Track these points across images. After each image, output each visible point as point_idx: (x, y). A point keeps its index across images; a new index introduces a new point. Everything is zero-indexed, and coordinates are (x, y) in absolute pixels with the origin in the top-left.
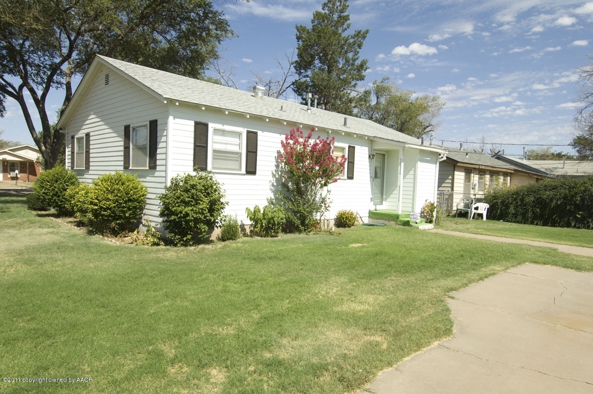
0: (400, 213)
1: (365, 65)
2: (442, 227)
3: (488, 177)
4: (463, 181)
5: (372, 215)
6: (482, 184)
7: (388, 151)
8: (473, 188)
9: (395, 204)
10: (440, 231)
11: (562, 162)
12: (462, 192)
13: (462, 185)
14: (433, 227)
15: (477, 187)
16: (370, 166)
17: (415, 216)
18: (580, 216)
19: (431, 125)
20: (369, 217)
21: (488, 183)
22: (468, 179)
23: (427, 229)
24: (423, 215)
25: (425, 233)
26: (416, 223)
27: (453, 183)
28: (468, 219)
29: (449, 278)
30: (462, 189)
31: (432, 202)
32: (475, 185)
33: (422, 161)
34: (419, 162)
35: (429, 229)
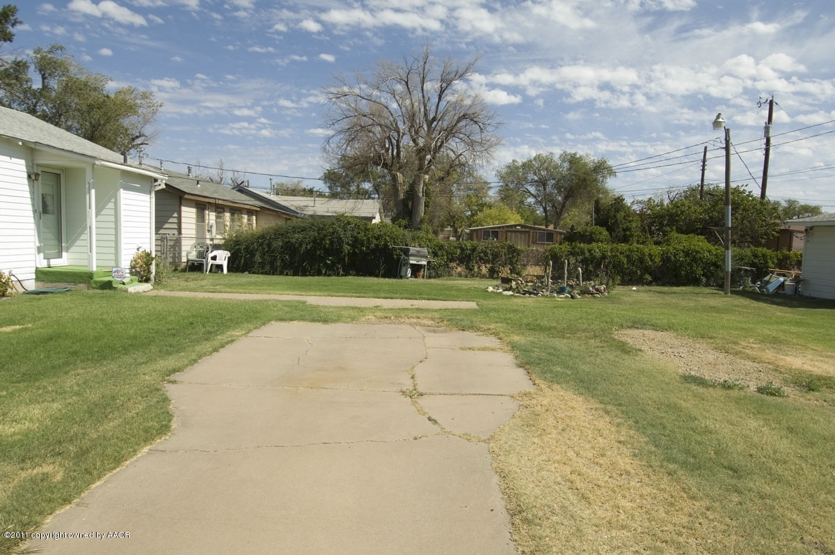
0: (95, 269)
1: (13, 16)
2: (165, 287)
3: (227, 215)
4: (194, 221)
5: (41, 275)
6: (220, 226)
7: (65, 169)
8: (209, 231)
9: (85, 256)
10: (162, 292)
11: (313, 199)
12: (194, 236)
13: (194, 226)
14: (152, 287)
15: (214, 229)
16: (32, 193)
17: (120, 273)
18: (329, 262)
19: (144, 135)
20: (37, 279)
21: (228, 224)
22: (201, 218)
23: (141, 291)
24: (134, 270)
25: (138, 297)
26: (124, 284)
27: (179, 223)
28: (203, 272)
29: (170, 357)
30: (194, 232)
31: (148, 250)
32: (211, 227)
33: (127, 188)
34: (121, 190)
35: (145, 292)
